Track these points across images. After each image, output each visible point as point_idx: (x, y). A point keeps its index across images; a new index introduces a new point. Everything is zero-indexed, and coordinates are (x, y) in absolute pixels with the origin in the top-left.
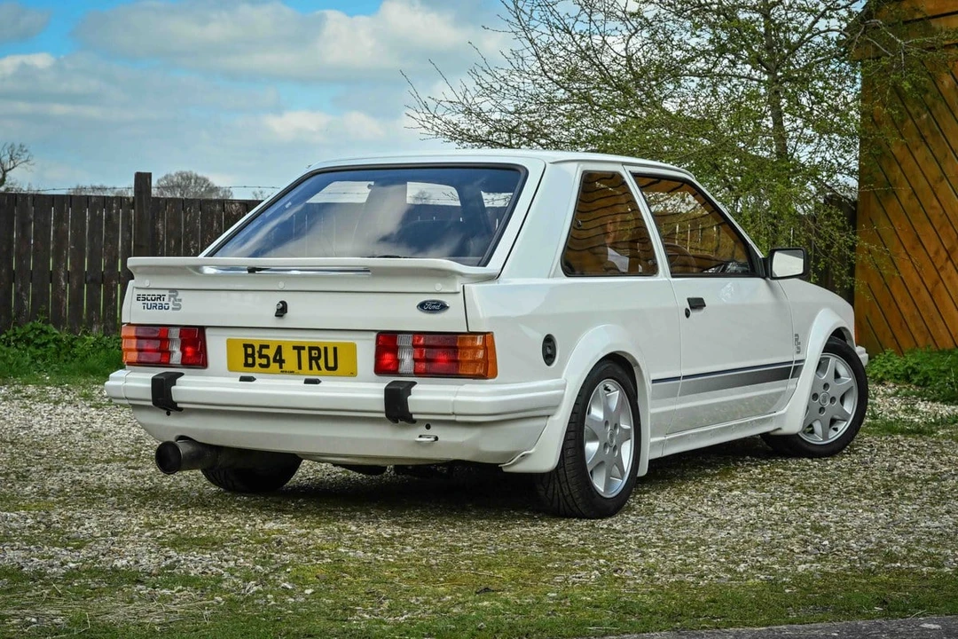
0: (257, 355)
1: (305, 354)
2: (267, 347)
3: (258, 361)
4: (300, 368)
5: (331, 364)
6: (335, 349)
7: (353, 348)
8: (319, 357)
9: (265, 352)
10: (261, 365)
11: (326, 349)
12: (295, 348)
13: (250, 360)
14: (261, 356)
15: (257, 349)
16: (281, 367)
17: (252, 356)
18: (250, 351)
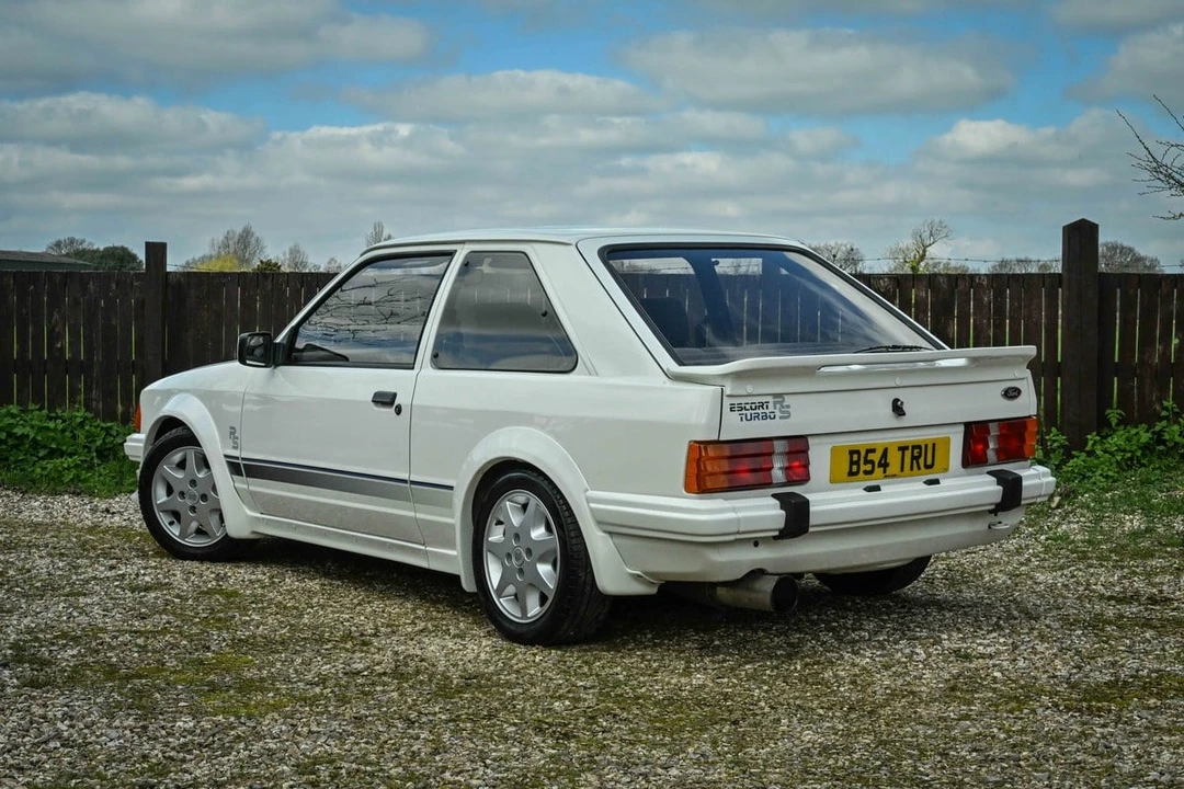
0: (862, 462)
1: (908, 454)
2: (873, 451)
3: (863, 467)
4: (902, 470)
5: (929, 462)
6: (934, 445)
7: (947, 441)
8: (920, 456)
9: (871, 456)
10: (866, 472)
11: (926, 446)
12: (900, 449)
13: (855, 468)
14: (866, 462)
15: (863, 454)
16: (885, 472)
17: (857, 463)
18: (855, 457)
